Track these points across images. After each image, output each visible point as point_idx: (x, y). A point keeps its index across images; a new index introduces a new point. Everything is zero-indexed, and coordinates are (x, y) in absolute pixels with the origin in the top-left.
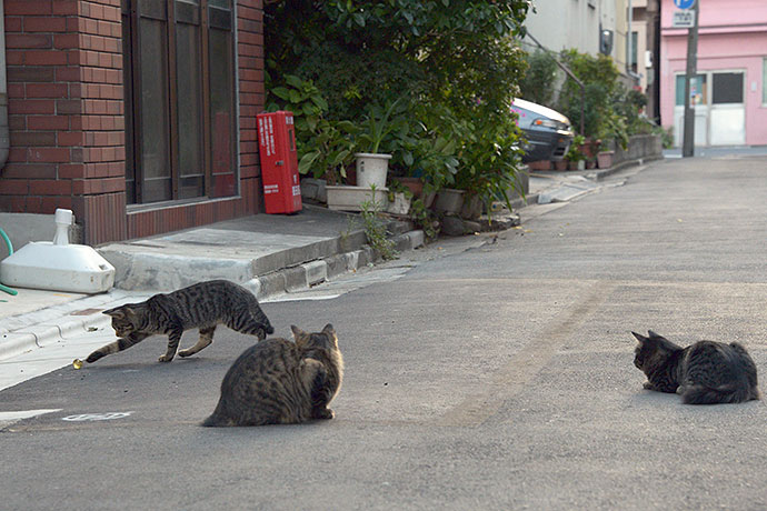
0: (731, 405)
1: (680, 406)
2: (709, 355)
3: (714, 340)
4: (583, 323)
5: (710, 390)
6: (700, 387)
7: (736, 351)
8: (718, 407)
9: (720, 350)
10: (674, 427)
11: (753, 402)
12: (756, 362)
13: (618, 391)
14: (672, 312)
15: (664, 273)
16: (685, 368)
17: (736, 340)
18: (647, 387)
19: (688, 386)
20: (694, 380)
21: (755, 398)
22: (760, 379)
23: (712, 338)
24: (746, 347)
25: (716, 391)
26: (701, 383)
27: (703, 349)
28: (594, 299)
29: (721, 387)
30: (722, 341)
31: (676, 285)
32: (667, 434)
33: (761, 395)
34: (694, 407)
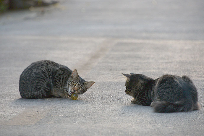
0: (182, 113)
1: (152, 114)
2: (170, 83)
3: (173, 74)
4: (96, 64)
5: (170, 104)
6: (164, 102)
7: (186, 81)
8: (174, 114)
9: (176, 80)
10: (149, 126)
11: (195, 112)
12: (197, 87)
13: (117, 105)
14: (148, 58)
15: (144, 35)
16: (156, 91)
17: (186, 74)
18: (133, 102)
19: (157, 102)
20: (161, 98)
21: (196, 109)
22: (199, 98)
23: (172, 73)
24: (192, 79)
25: (173, 105)
26: (165, 100)
27: (166, 80)
28: (103, 50)
29: (177, 102)
30: (178, 75)
31: (151, 42)
32: (145, 130)
33: (200, 108)
34: (160, 114)
